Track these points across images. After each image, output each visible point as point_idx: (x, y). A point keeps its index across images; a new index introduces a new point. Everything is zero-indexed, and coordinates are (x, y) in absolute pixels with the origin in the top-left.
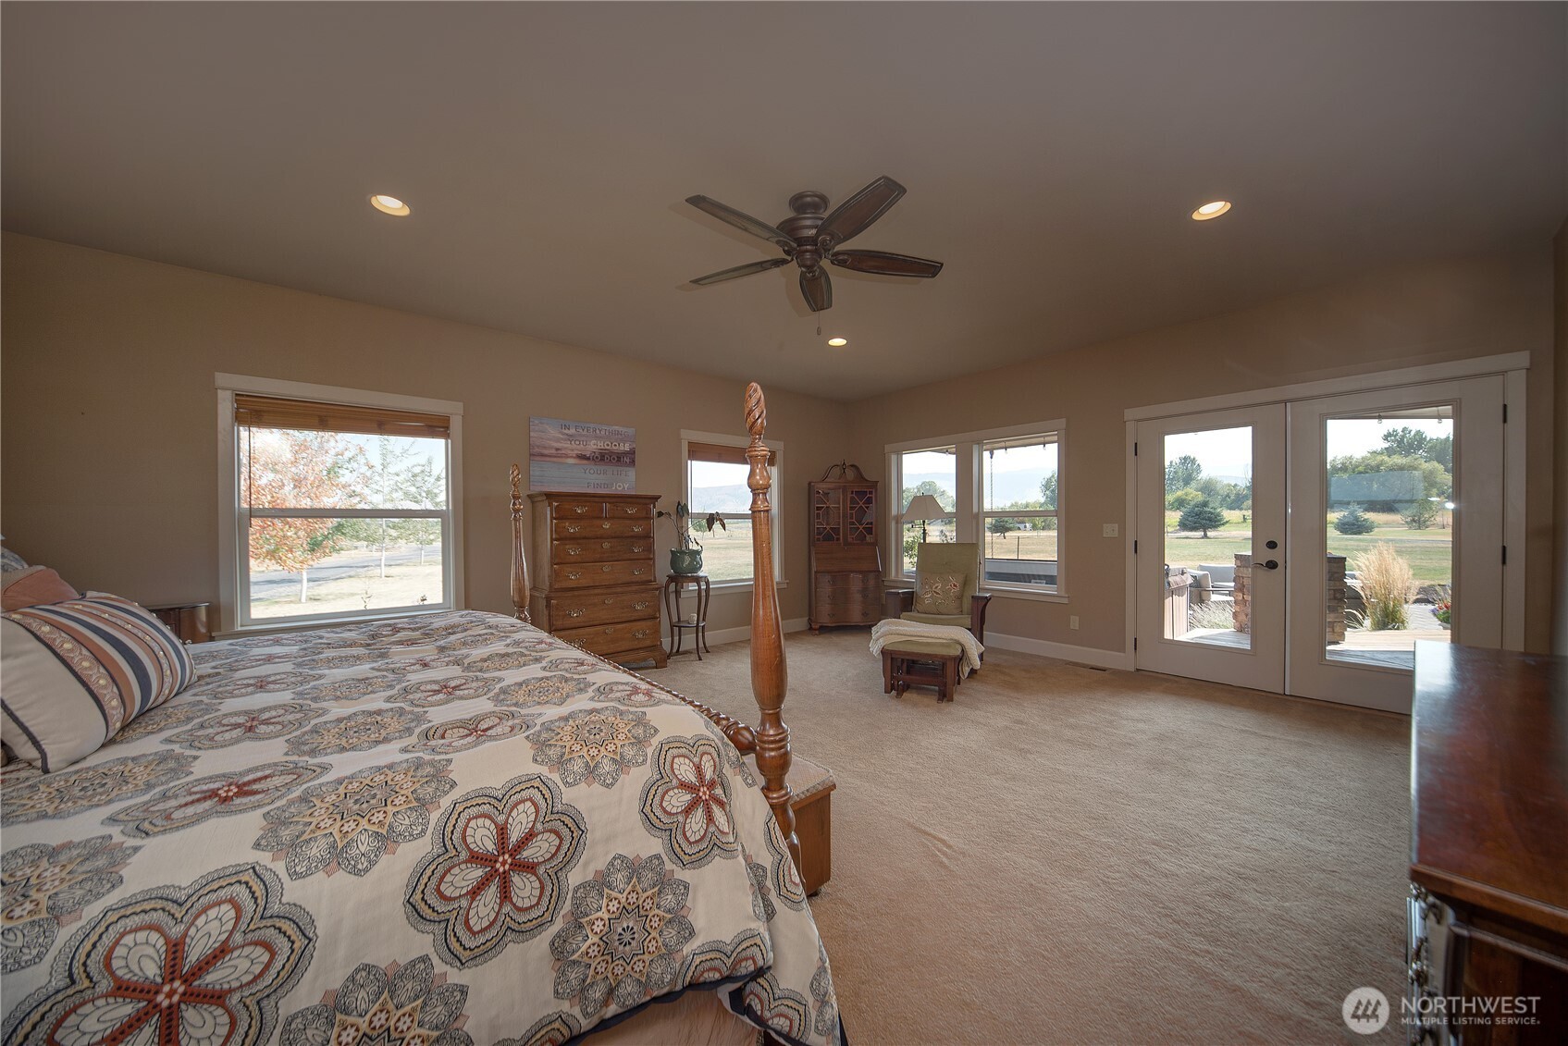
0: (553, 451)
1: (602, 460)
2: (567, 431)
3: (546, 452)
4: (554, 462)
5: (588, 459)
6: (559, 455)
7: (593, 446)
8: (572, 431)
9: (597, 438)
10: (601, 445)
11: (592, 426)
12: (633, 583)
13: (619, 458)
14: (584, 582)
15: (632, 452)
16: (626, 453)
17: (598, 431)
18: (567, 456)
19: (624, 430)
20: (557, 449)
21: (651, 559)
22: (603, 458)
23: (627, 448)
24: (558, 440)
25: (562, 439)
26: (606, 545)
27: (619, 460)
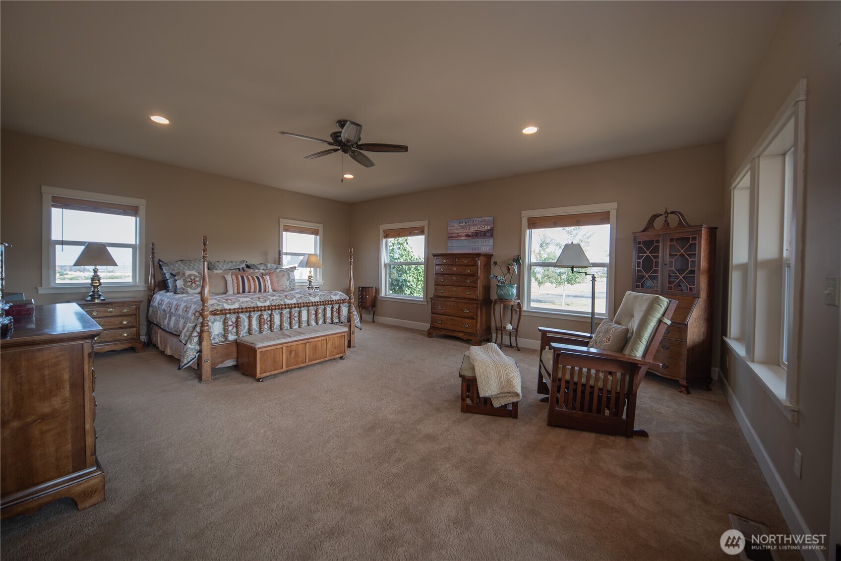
0: (456, 235)
1: (477, 236)
2: (461, 225)
3: (453, 235)
4: (458, 240)
5: (470, 236)
6: (459, 235)
7: (473, 229)
8: (464, 224)
9: (474, 225)
10: (476, 228)
11: (472, 219)
12: (466, 298)
13: (484, 234)
14: (445, 294)
15: (492, 230)
16: (488, 231)
17: (475, 222)
18: (461, 236)
19: (487, 218)
20: (458, 234)
21: (475, 287)
22: (477, 235)
23: (488, 228)
24: (458, 229)
25: (460, 228)
26: (454, 278)
27: (484, 235)
